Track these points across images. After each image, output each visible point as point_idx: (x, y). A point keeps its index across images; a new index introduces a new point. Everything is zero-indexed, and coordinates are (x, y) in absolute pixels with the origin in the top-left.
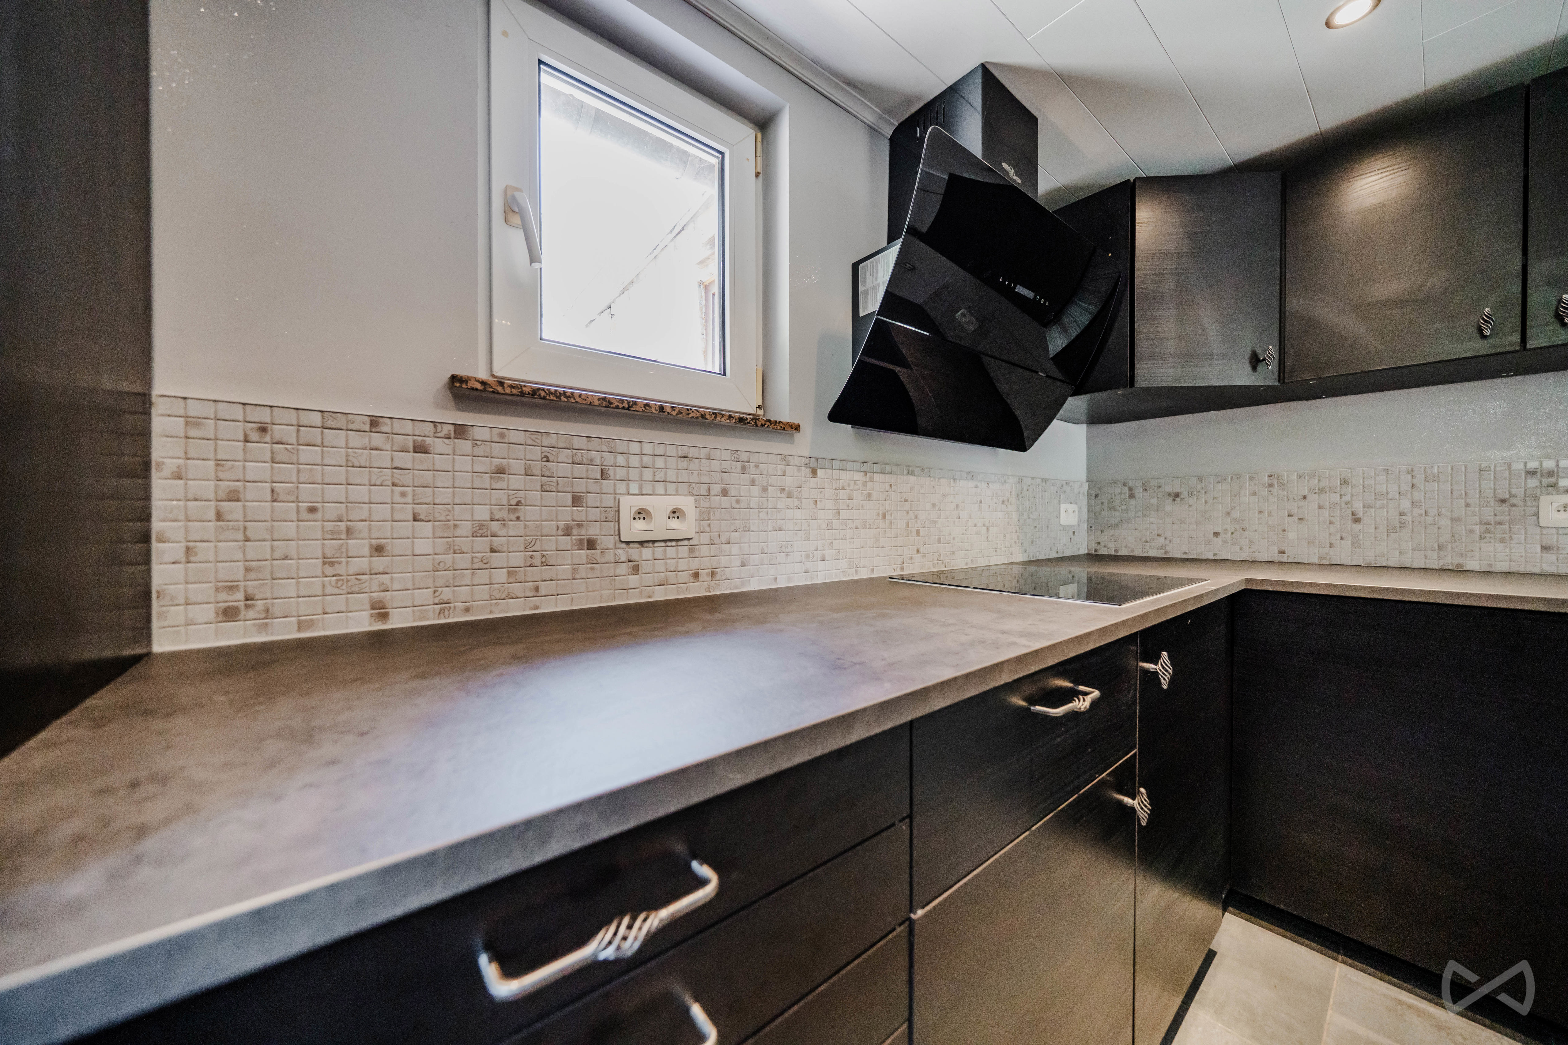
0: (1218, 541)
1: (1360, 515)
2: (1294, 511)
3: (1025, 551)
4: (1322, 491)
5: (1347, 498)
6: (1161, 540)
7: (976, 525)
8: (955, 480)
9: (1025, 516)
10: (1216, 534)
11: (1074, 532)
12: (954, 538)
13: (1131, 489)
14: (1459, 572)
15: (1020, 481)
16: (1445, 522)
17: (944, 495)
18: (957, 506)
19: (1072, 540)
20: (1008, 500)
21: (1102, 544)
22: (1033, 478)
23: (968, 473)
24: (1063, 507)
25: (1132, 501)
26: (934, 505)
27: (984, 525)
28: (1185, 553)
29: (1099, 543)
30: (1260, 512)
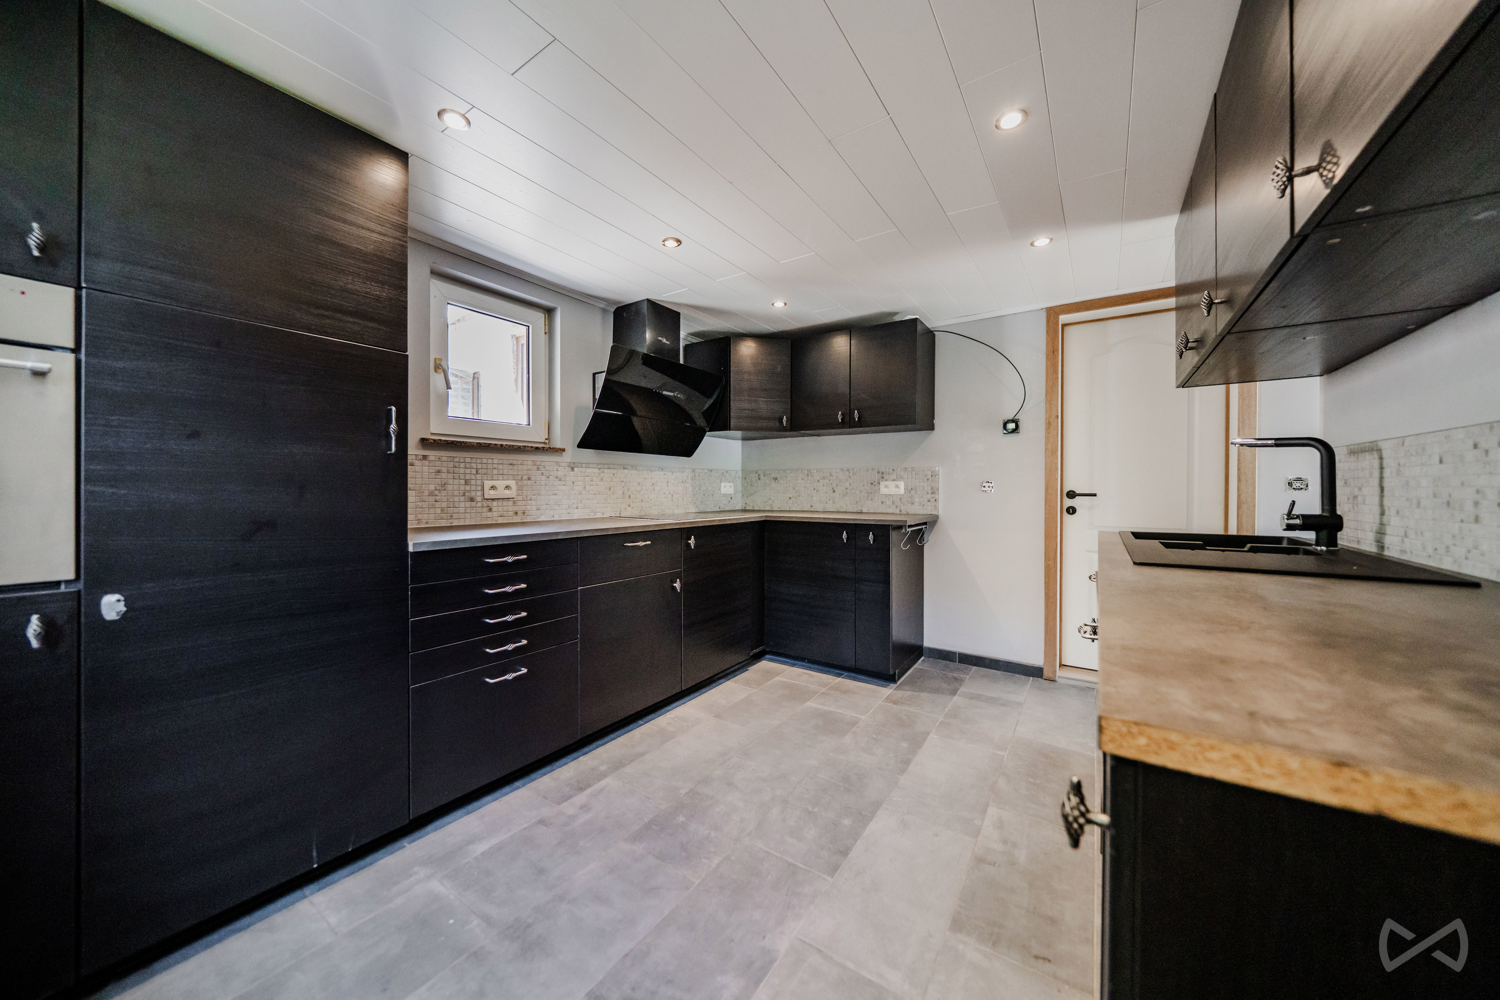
0: (791, 501)
1: (835, 489)
2: (815, 488)
3: (697, 507)
4: (824, 478)
5: (831, 482)
6: (771, 501)
7: (664, 494)
8: (651, 472)
9: (697, 489)
10: (790, 498)
11: (731, 498)
12: (651, 500)
13: (759, 475)
14: (861, 513)
15: (694, 471)
16: (858, 492)
17: (645, 479)
18: (653, 484)
19: (730, 502)
20: (686, 481)
21: (748, 504)
22: (702, 469)
23: (660, 468)
24: (723, 484)
25: (759, 481)
26: (639, 484)
27: (670, 494)
28: (779, 508)
29: (746, 504)
30: (805, 487)
